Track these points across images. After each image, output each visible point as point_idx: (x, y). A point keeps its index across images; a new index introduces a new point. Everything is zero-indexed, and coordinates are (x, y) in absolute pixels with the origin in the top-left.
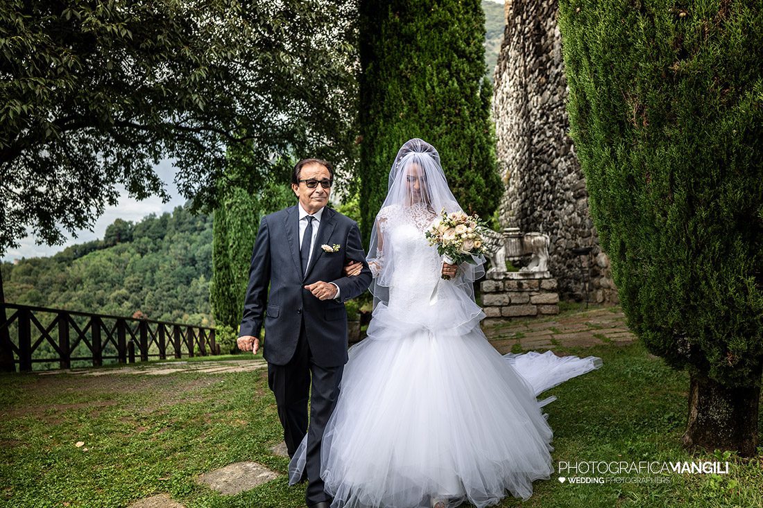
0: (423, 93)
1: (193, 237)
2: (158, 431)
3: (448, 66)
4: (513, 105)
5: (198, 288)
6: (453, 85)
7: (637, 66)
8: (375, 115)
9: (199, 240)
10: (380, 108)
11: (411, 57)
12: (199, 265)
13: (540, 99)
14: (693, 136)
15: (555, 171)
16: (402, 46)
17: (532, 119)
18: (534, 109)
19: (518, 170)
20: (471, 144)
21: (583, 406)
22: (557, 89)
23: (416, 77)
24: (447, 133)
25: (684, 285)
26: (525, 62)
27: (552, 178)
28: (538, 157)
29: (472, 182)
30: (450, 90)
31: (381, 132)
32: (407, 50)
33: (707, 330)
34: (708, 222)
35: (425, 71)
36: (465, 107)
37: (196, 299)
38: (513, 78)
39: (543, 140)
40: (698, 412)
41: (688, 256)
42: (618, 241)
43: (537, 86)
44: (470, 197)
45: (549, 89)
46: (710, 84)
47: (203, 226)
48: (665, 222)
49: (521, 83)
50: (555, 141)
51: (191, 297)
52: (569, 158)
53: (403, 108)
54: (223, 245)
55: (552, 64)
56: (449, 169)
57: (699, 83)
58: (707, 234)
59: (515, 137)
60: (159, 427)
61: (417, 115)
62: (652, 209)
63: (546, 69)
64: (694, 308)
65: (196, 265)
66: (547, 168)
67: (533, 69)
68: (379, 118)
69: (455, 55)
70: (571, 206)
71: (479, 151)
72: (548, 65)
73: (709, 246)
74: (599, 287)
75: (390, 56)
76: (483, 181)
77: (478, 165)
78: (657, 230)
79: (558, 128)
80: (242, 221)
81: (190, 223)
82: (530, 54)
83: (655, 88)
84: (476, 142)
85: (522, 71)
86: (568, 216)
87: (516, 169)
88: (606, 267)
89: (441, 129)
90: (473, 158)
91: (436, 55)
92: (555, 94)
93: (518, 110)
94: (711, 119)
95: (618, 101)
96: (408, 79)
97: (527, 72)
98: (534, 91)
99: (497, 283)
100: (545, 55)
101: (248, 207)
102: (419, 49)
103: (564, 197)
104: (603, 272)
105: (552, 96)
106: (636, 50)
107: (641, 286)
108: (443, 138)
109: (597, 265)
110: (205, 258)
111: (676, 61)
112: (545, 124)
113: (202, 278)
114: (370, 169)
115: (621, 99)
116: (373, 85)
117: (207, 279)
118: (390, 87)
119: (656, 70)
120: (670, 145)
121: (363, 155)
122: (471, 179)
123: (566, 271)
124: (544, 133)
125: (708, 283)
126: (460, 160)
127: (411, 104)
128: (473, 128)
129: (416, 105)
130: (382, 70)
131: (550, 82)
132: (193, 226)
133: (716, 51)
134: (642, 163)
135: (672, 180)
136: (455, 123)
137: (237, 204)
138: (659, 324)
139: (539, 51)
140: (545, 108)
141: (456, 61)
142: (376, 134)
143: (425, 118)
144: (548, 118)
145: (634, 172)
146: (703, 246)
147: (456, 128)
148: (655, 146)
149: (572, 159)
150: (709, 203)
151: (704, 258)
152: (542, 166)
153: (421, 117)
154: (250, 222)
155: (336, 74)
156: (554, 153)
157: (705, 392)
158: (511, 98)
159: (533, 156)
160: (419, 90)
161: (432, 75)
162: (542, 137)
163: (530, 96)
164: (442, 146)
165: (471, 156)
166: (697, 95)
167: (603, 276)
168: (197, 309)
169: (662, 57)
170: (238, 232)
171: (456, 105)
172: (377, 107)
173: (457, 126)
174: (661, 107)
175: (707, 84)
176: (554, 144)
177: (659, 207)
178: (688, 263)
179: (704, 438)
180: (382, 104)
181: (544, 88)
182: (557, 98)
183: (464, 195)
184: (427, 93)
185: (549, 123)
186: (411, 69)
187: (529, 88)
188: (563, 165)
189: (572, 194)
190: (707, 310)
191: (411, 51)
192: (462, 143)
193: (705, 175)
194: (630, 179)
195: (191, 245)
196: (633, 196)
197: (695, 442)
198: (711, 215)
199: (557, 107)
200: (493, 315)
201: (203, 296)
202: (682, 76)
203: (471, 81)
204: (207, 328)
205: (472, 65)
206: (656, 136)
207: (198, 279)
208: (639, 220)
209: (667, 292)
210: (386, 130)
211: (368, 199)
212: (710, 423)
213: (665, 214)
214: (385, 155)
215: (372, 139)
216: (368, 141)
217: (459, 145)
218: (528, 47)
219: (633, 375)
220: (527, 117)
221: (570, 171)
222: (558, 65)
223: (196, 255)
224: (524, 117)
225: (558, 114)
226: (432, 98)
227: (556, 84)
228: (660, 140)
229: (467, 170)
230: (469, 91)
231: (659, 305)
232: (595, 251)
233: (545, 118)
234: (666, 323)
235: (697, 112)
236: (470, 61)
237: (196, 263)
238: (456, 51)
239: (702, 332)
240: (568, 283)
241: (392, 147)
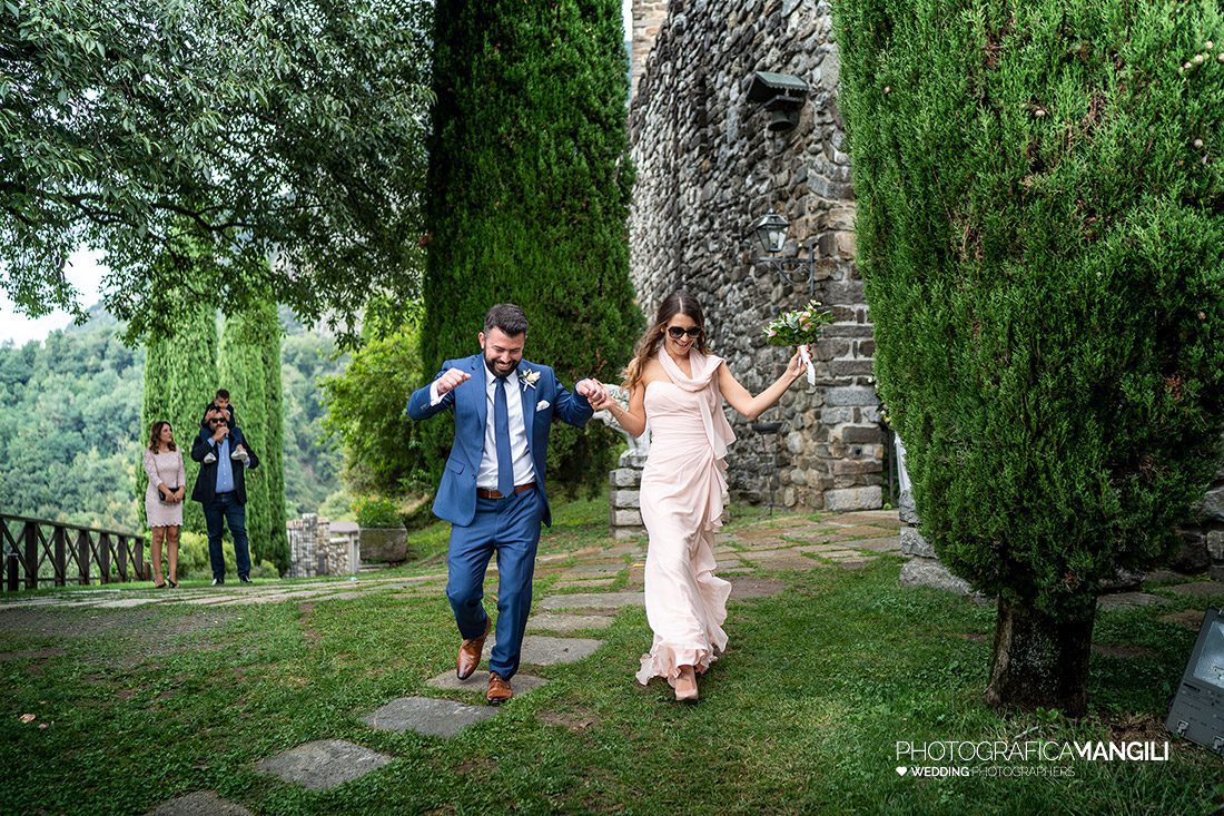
0: (533, 173)
1: (81, 383)
2: (159, 695)
3: (574, 135)
4: (649, 198)
5: (86, 469)
6: (579, 164)
7: (973, 176)
8: (455, 203)
9: (90, 389)
10: (464, 193)
11: (517, 116)
12: (90, 430)
13: (699, 193)
14: (1044, 278)
15: (721, 305)
16: (502, 97)
17: (685, 223)
18: (688, 207)
19: (653, 299)
20: (603, 257)
21: (829, 653)
22: (730, 180)
23: (524, 147)
24: (567, 238)
25: (1016, 479)
26: (677, 134)
27: (716, 315)
28: (693, 281)
29: (603, 316)
30: (574, 171)
31: (463, 231)
32: (511, 104)
33: (1043, 542)
34: (1056, 394)
35: (538, 139)
36: (597, 200)
37: (81, 488)
38: (651, 156)
39: (702, 256)
40: (1011, 658)
41: (1025, 440)
42: (920, 415)
43: (696, 173)
44: (598, 339)
45: (716, 179)
46: (1072, 209)
47: (99, 365)
48: (997, 392)
49: (666, 166)
50: (723, 258)
51: (74, 482)
52: (747, 286)
53: (500, 195)
54: (162, 398)
55: (724, 141)
56: (569, 293)
57: (1056, 207)
58: (1053, 410)
59: (650, 247)
60: (158, 689)
61: (522, 207)
62: (978, 372)
63: (713, 147)
64: (1026, 511)
65: (85, 431)
66: (708, 299)
67: (691, 147)
68: (462, 208)
69: (584, 118)
70: (747, 359)
71: (614, 268)
72: (717, 141)
73: (1053, 426)
74: (788, 484)
75: (483, 112)
76: (618, 315)
77: (612, 290)
78: (982, 402)
79: (730, 240)
80: (190, 360)
81: (75, 359)
82: (685, 122)
83: (997, 209)
84: (610, 253)
85: (669, 147)
86: (740, 373)
87: (650, 297)
88: (801, 454)
89: (558, 231)
90: (606, 279)
91: (556, 116)
92: (725, 188)
93: (658, 206)
94: (1070, 255)
95: (938, 221)
96: (510, 151)
97: (680, 150)
98: (691, 180)
99: (637, 472)
100: (711, 126)
101: (202, 338)
102: (529, 104)
103: (735, 344)
104: (795, 461)
105: (720, 190)
106: (974, 155)
107: (952, 479)
108: (561, 245)
109: (787, 450)
110: (100, 420)
111: (1028, 174)
112: (707, 232)
113: (94, 453)
114: (442, 287)
115: (942, 218)
116: (454, 156)
117: (102, 454)
118: (481, 160)
119: (1001, 183)
120: (1010, 286)
121: (432, 266)
122: (601, 310)
123: (736, 457)
124: (706, 246)
125: (1048, 477)
126: (585, 281)
127: (513, 188)
128: (606, 232)
129: (522, 191)
130: (470, 133)
131: (718, 169)
132: (80, 364)
133: (1080, 166)
134: (969, 309)
135: (1011, 335)
136: (580, 222)
137: (183, 332)
138: (975, 533)
139: (701, 120)
140: (708, 207)
141: (586, 127)
142: (455, 233)
143: (534, 213)
144: (712, 223)
145: (954, 321)
146: (1046, 426)
147: (580, 230)
148: (990, 286)
149: (751, 287)
150: (1057, 369)
151: (1047, 443)
152: (700, 295)
153: (527, 211)
154: (204, 363)
155: (397, 135)
156: (721, 277)
157: (1021, 628)
158: (646, 188)
159: (684, 279)
160: (527, 168)
161: (548, 145)
162: (701, 251)
163: (682, 186)
164: (560, 258)
165: (602, 275)
166: (1055, 222)
167: (795, 467)
168: (83, 505)
169: (1010, 167)
170: (183, 378)
171: (583, 195)
172: (460, 191)
173: (584, 227)
174: (1003, 235)
175: (1068, 209)
176: (722, 263)
177: (989, 369)
178: (1025, 449)
179: (1018, 693)
180: (466, 187)
181: (708, 176)
182: (728, 193)
183: (590, 335)
184: (539, 175)
185: (714, 231)
186: (516, 134)
187: (681, 175)
188: (736, 296)
189: (749, 341)
190: (1045, 514)
191: (517, 106)
192: (589, 254)
193: (1057, 329)
194: (950, 331)
195: (76, 395)
196: (952, 354)
197: (1004, 699)
198: (1060, 384)
199: (730, 206)
200: (630, 523)
201: (94, 483)
202: (1037, 194)
203: (606, 159)
204: (131, 536)
205: (609, 135)
206: (991, 273)
207: (87, 454)
208: (956, 388)
209: (991, 490)
210: (472, 226)
211: (437, 335)
212: (1027, 672)
213: (997, 381)
214: (469, 267)
215: (449, 240)
216: (441, 243)
217: (584, 257)
218: (683, 112)
219: (886, 611)
220: (675, 218)
221: (746, 305)
222: (733, 143)
223: (84, 413)
224: (671, 219)
225: (730, 217)
226: (548, 182)
227: (728, 172)
228: (997, 279)
229: (596, 296)
230: (602, 175)
231: (977, 506)
232: (784, 429)
233: (707, 222)
234: (984, 531)
235: (1052, 245)
236: (607, 129)
237: (85, 426)
238: (586, 112)
239: (1035, 546)
240: (738, 477)
241: (481, 254)
